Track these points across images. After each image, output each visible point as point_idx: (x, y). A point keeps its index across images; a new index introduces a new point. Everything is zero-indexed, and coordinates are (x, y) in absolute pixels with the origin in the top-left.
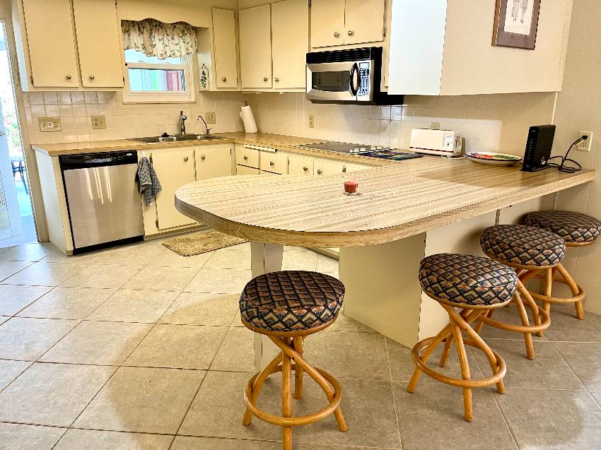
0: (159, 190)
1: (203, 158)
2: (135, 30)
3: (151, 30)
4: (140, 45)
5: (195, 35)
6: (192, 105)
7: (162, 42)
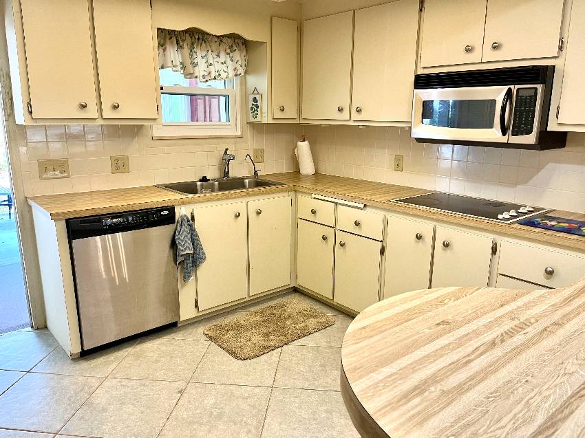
0: (203, 259)
1: (259, 213)
2: (172, 43)
3: (193, 44)
4: (178, 64)
5: (245, 52)
6: (238, 139)
7: (204, 60)
